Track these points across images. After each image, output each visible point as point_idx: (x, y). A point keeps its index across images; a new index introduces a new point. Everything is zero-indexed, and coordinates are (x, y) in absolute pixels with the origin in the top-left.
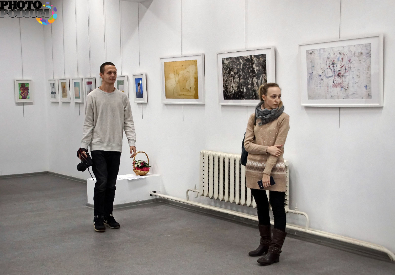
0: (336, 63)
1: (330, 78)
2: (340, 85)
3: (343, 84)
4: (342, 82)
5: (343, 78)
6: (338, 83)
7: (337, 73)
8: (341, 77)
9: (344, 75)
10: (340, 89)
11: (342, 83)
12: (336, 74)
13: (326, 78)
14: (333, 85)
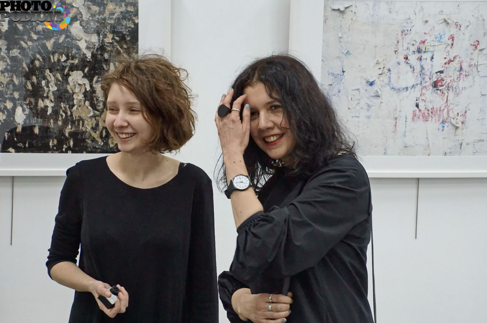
0: (431, 49)
1: (405, 94)
2: (439, 116)
3: (448, 111)
4: (447, 106)
5: (451, 95)
6: (433, 108)
7: (430, 79)
8: (445, 92)
9: (455, 84)
10: (438, 125)
11: (445, 111)
12: (429, 83)
13: (392, 92)
14: (415, 115)
